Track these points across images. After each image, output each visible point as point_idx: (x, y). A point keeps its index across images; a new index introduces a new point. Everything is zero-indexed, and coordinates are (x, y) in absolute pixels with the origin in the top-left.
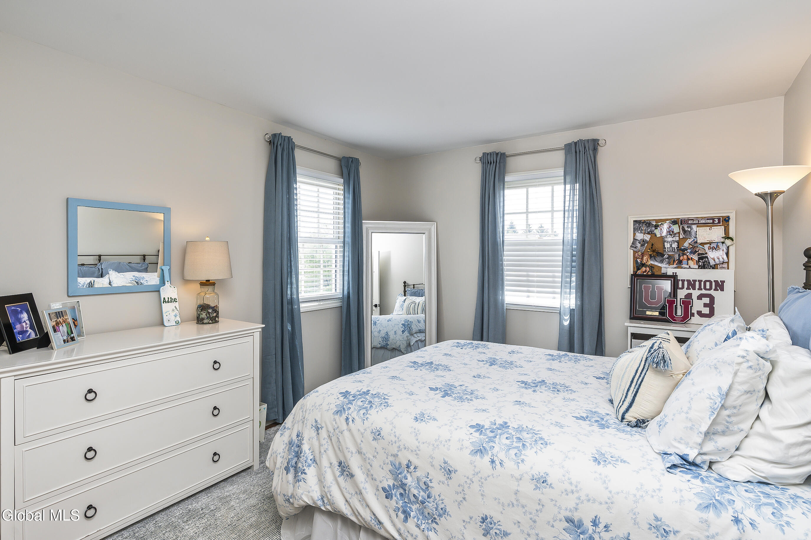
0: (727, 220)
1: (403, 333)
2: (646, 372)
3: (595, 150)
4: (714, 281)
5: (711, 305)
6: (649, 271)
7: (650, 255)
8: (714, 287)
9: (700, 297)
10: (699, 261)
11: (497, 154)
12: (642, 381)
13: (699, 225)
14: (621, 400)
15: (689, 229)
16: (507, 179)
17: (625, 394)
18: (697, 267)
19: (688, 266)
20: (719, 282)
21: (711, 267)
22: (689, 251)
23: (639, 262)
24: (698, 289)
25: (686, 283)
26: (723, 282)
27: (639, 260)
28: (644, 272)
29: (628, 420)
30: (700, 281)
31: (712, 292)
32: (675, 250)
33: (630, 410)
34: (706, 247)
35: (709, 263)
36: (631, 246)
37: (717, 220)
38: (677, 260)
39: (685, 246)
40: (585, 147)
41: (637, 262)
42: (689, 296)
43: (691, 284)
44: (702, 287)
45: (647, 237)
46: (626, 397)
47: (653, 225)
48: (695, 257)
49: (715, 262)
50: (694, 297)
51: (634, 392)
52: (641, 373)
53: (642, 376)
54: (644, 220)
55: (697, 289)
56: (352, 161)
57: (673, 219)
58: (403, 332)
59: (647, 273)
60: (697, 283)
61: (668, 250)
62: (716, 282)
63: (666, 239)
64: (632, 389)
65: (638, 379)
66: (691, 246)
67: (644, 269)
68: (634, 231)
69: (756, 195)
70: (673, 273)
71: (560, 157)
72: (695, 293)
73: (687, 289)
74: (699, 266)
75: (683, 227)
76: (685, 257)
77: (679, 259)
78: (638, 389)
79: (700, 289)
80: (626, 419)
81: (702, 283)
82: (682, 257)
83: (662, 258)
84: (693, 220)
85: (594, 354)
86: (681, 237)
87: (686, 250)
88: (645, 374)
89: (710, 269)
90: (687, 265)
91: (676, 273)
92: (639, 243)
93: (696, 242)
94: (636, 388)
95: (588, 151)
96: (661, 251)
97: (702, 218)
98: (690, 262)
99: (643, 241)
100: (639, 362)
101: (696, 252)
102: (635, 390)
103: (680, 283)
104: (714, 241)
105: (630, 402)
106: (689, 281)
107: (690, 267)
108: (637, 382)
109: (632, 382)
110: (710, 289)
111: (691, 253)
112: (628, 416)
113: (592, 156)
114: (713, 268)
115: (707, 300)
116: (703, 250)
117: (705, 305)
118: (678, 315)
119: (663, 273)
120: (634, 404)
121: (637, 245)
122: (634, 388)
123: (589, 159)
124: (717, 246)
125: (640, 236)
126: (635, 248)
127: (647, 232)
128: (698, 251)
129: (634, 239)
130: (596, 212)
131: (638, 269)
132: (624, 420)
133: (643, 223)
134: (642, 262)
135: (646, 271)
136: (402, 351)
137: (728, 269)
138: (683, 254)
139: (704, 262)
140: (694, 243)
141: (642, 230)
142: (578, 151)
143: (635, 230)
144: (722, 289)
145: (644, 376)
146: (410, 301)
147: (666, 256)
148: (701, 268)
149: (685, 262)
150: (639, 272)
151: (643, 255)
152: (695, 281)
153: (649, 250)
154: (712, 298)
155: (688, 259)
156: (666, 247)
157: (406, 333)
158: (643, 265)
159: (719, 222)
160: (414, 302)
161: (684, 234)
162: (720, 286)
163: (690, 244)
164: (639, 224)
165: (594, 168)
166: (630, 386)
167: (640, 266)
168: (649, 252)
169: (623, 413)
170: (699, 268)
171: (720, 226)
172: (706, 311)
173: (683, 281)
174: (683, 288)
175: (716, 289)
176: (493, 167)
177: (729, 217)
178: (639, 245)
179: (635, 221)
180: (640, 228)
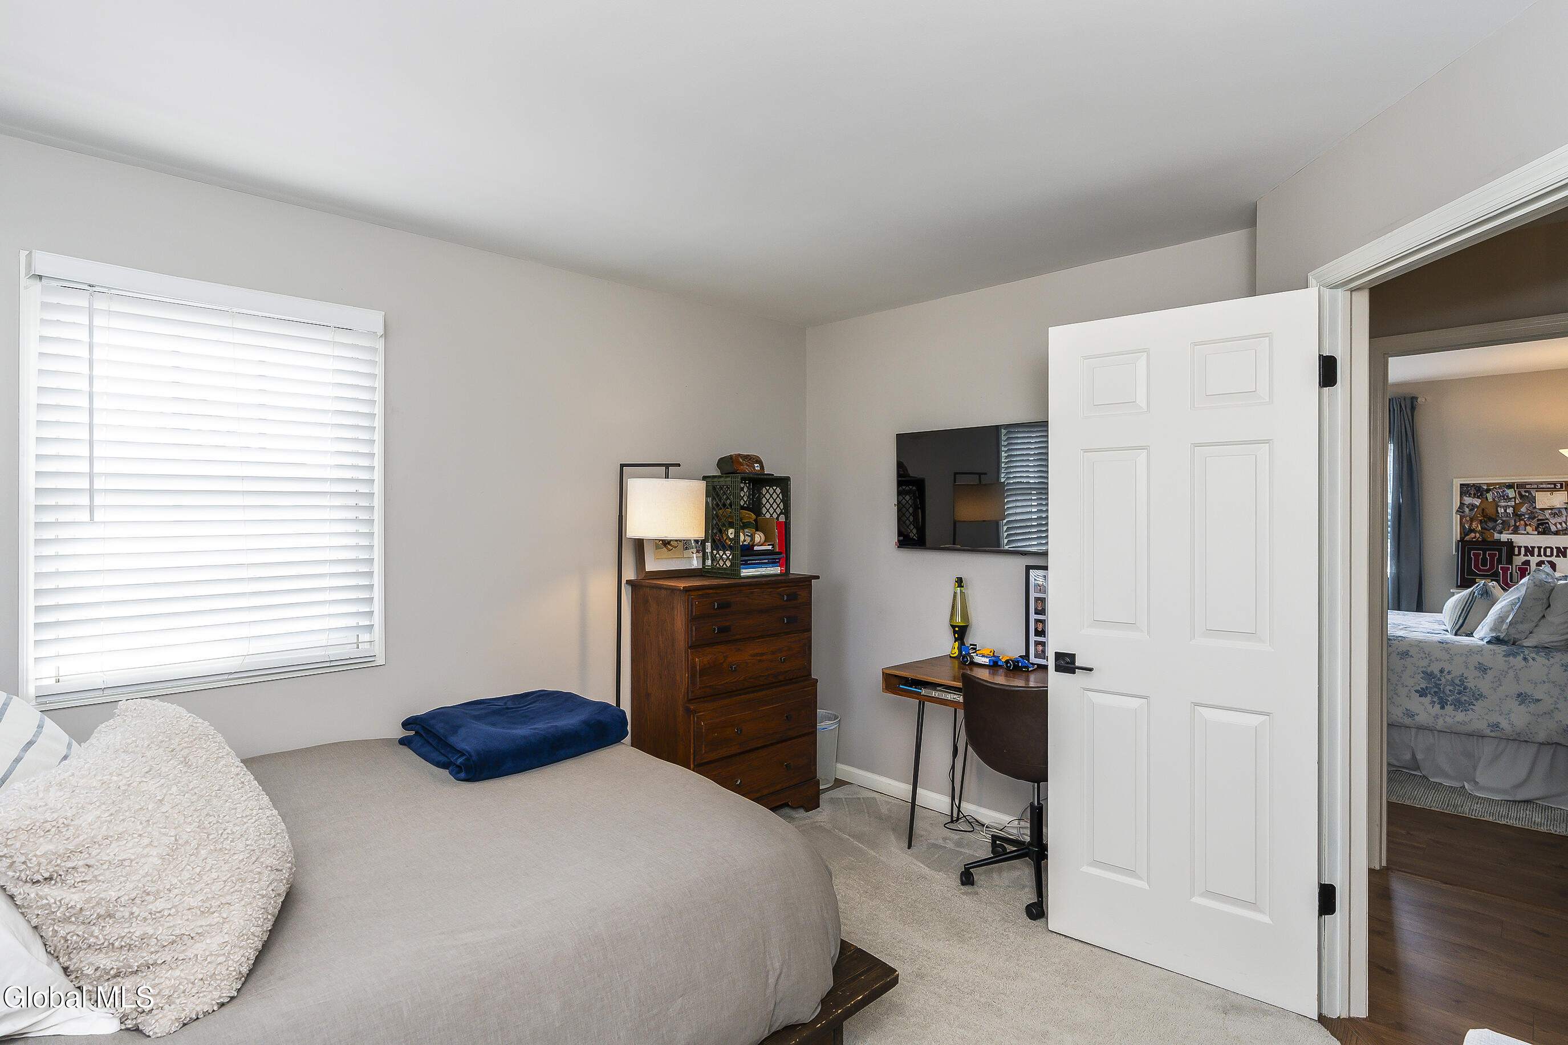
3: (1413, 408)
4: (1556, 547)
6: (1479, 538)
7: (1482, 521)
8: (1555, 554)
9: (1539, 564)
10: (1539, 528)
12: (1471, 608)
13: (1539, 489)
15: (1529, 496)
18: (1535, 533)
19: (1525, 533)
21: (1552, 533)
23: (1467, 527)
25: (1523, 550)
28: (1473, 538)
30: (1540, 548)
31: (1553, 559)
32: (1510, 515)
34: (1547, 512)
35: (1551, 529)
36: (1457, 511)
37: (1559, 485)
38: (1513, 526)
39: (1524, 511)
40: (1401, 406)
41: (1464, 527)
42: (1526, 563)
43: (1529, 551)
44: (1542, 554)
45: (1477, 502)
47: (1484, 489)
48: (1535, 523)
49: (1558, 528)
50: (1533, 564)
52: (1470, 604)
54: (1473, 484)
55: (1535, 556)
57: (1508, 483)
59: (1477, 539)
60: (1537, 550)
61: (1502, 516)
62: (1558, 548)
63: (1499, 504)
66: (1531, 512)
67: (1473, 535)
70: (1509, 540)
72: (1534, 560)
73: (1524, 556)
74: (1538, 532)
75: (1520, 492)
76: (1522, 522)
77: (1515, 524)
79: (1539, 556)
81: (1543, 549)
82: (1518, 523)
83: (1494, 524)
84: (1530, 484)
85: (1415, 610)
86: (1519, 503)
87: (1525, 515)
89: (1549, 535)
90: (1525, 531)
91: (1512, 540)
92: (1467, 507)
95: (1404, 409)
96: (1494, 517)
97: (1541, 483)
98: (1528, 527)
99: (1472, 506)
101: (1536, 518)
103: (1517, 549)
104: (1556, 507)
106: (1526, 548)
107: (1527, 533)
110: (1551, 556)
111: (1530, 518)
113: (1410, 414)
116: (1544, 515)
118: (1514, 582)
119: (1495, 540)
121: (1465, 510)
123: (1406, 418)
124: (1562, 512)
125: (1469, 500)
126: (1462, 512)
127: (1476, 497)
128: (1539, 517)
129: (1461, 503)
130: (1415, 475)
131: (1467, 535)
133: (1471, 486)
134: (1470, 527)
135: (1476, 537)
139: (1543, 528)
140: (1534, 508)
141: (1470, 494)
143: (1462, 494)
147: (1499, 522)
148: (1540, 535)
149: (1522, 528)
150: (1467, 538)
151: (1472, 520)
152: (1533, 548)
153: (1480, 516)
154: (1552, 564)
155: (1526, 525)
156: (1499, 512)
158: (1472, 531)
161: (1521, 499)
163: (1530, 510)
164: (1466, 488)
165: (1411, 425)
167: (1468, 532)
170: (1537, 535)
173: (1520, 548)
174: (1519, 555)
175: (1559, 556)
178: (1467, 510)
179: (1461, 485)
180: (1468, 492)
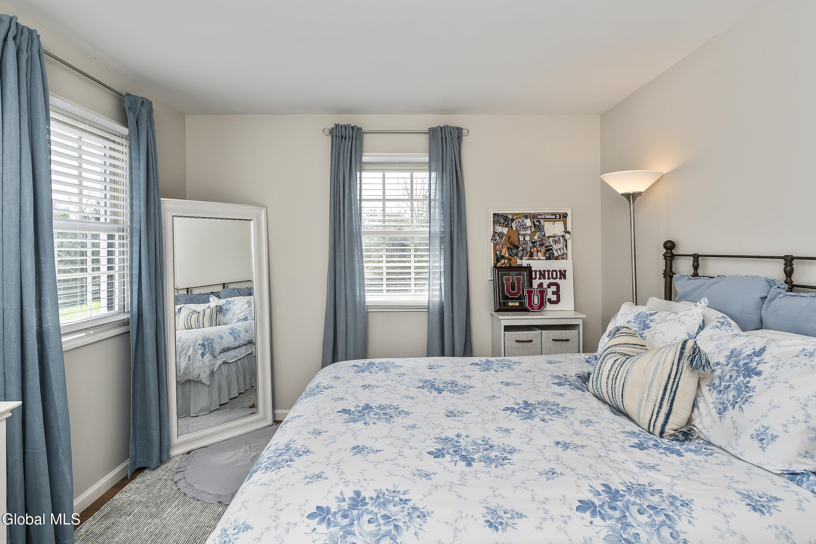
0: (565, 216)
1: (203, 357)
2: (680, 376)
3: (461, 137)
4: (559, 271)
5: (557, 293)
6: (507, 264)
7: (508, 248)
8: (559, 277)
9: (549, 286)
10: (546, 253)
11: (353, 128)
12: (677, 386)
13: (546, 220)
14: (653, 411)
15: (538, 224)
16: (364, 159)
17: (658, 405)
18: (544, 258)
19: (537, 258)
20: (562, 271)
21: (555, 258)
22: (538, 243)
23: (498, 254)
24: (548, 279)
25: (538, 273)
26: (565, 271)
27: (498, 253)
28: (503, 264)
29: (668, 433)
30: (549, 271)
31: (557, 281)
32: (528, 242)
33: (669, 421)
34: (551, 239)
35: (554, 254)
36: (492, 239)
37: (558, 215)
38: (529, 252)
39: (535, 239)
40: (451, 134)
41: (496, 253)
42: (541, 285)
43: (542, 275)
44: (550, 277)
45: (505, 230)
46: (660, 407)
47: (510, 218)
48: (543, 249)
49: (558, 254)
50: (545, 286)
51: (670, 401)
52: (675, 378)
53: (676, 381)
54: (502, 214)
55: (546, 278)
56: (142, 103)
57: (525, 213)
58: (203, 355)
59: (506, 265)
60: (546, 273)
61: (522, 243)
62: (560, 271)
63: (520, 232)
64: (667, 397)
65: (673, 386)
66: (540, 239)
67: (503, 261)
68: (494, 224)
69: (622, 194)
70: (528, 264)
71: (423, 141)
72: (546, 282)
73: (539, 279)
74: (546, 258)
75: (534, 221)
76: (535, 249)
77: (531, 250)
78: (674, 396)
79: (549, 278)
80: (666, 433)
81: (550, 273)
82: (533, 249)
83: (517, 251)
84: (541, 215)
86: (533, 231)
87: (536, 242)
88: (680, 379)
89: (554, 260)
90: (537, 256)
91: (530, 264)
92: (498, 235)
93: (544, 236)
94: (672, 396)
95: (454, 138)
96: (517, 244)
97: (547, 214)
98: (539, 253)
99: (502, 234)
100: (671, 366)
101: (543, 244)
102: (671, 398)
103: (534, 273)
104: (557, 235)
105: (667, 413)
106: (540, 271)
107: (539, 258)
108: (672, 388)
109: (665, 389)
110: (556, 278)
111: (540, 245)
112: (669, 429)
113: (457, 144)
114: (556, 259)
115: (554, 288)
116: (548, 242)
117: (554, 293)
118: (535, 303)
119: (518, 265)
120: (672, 414)
121: (496, 238)
122: (669, 396)
123: (454, 147)
124: (559, 239)
125: (499, 229)
126: (495, 240)
127: (504, 225)
128: (545, 244)
129: (494, 232)
130: (462, 203)
131: (499, 261)
132: (665, 435)
133: (501, 216)
134: (501, 254)
135: (505, 263)
136: (204, 382)
137: (567, 259)
138: (534, 247)
139: (549, 254)
140: (543, 236)
141: (500, 223)
142: (444, 137)
143: (494, 222)
144: (565, 278)
145: (679, 381)
146: (189, 311)
147: (520, 248)
148: (548, 260)
149: (535, 253)
150: (499, 264)
152: (544, 271)
153: (507, 243)
154: (558, 286)
155: (538, 251)
156: (520, 240)
157: (208, 356)
158: (503, 257)
159: (560, 218)
160: (194, 312)
161: (534, 228)
162: (563, 274)
163: (539, 237)
164: (498, 217)
165: (459, 158)
166: (664, 394)
167: (500, 258)
168: (507, 244)
169: (662, 427)
170: (546, 260)
171: (561, 221)
172: (554, 298)
173: (536, 271)
174: (536, 278)
175: (560, 278)
176: (348, 143)
177: (566, 214)
178: (498, 238)
179: (494, 214)
180: (498, 221)
